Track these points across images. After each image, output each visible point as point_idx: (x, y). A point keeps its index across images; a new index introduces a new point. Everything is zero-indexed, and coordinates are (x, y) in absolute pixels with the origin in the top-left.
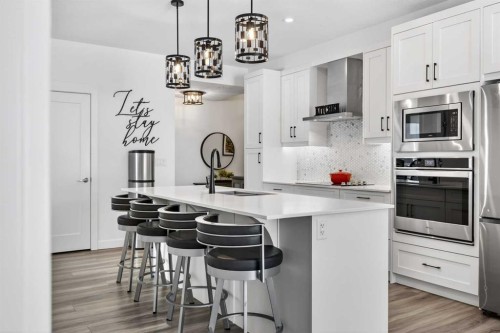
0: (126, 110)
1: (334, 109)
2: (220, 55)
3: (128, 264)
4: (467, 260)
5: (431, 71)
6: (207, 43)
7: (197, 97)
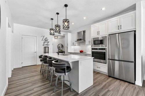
0: (43, 39)
1: (81, 40)
2: (60, 28)
3: (42, 68)
4: (105, 66)
5: (98, 33)
6: (57, 26)
7: (57, 38)
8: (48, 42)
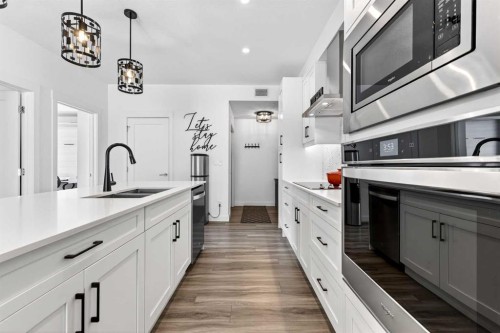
0: (193, 127)
7: (267, 117)
8: (211, 135)
